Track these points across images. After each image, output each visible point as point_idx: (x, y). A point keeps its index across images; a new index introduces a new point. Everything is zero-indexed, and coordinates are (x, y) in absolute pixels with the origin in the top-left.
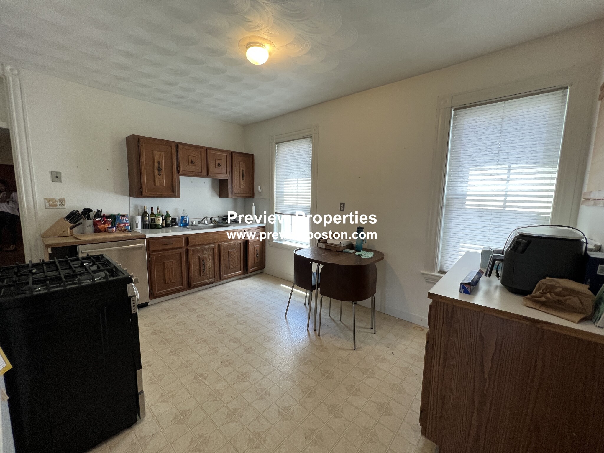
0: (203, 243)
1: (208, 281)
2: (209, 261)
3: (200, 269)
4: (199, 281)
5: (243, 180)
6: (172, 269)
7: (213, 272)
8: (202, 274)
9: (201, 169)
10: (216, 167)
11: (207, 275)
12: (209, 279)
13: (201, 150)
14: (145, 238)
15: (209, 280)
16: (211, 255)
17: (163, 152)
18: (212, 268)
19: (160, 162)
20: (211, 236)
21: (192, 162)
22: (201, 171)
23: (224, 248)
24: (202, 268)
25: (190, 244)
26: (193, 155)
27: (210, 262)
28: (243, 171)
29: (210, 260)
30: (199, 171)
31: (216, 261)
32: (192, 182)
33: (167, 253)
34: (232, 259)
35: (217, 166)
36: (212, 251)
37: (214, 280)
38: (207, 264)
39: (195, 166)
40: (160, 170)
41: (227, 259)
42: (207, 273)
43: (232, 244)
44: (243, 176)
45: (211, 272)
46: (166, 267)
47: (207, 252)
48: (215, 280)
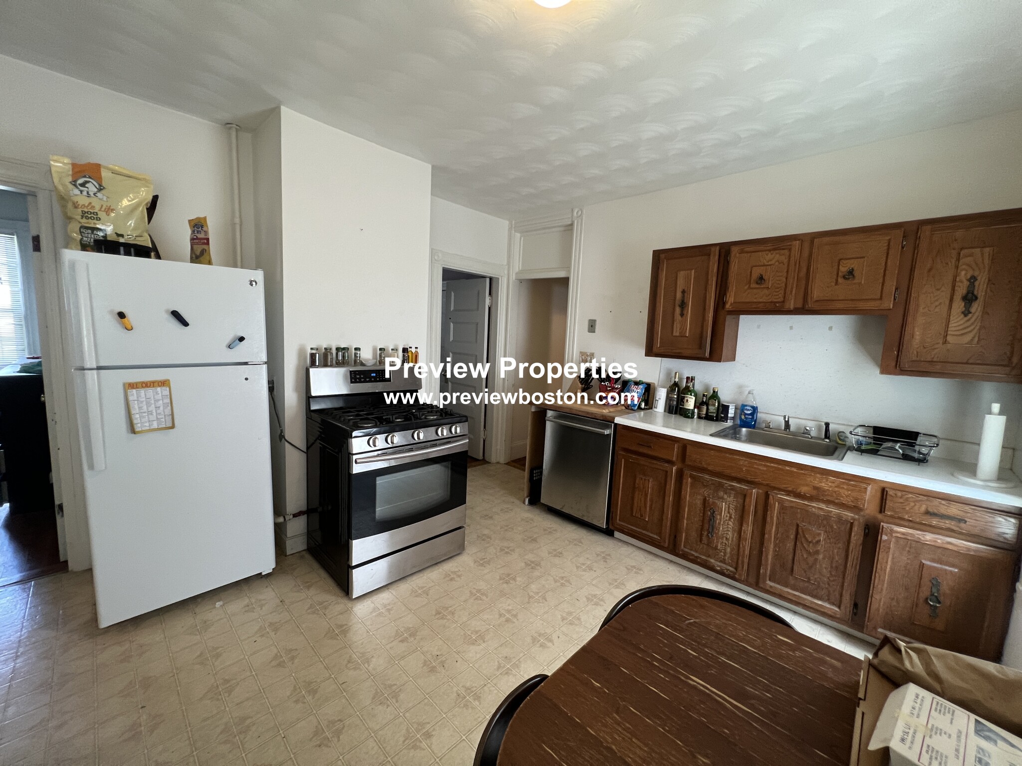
0: (718, 469)
1: (720, 566)
2: (728, 518)
3: (702, 526)
4: (696, 552)
5: (966, 313)
6: (646, 495)
7: (735, 552)
8: (704, 539)
9: (785, 293)
10: (837, 283)
11: (716, 548)
12: (721, 561)
13: (790, 245)
14: (613, 423)
15: (719, 564)
16: (736, 507)
17: (693, 271)
18: (732, 540)
19: (686, 290)
20: (743, 461)
21: (761, 279)
22: (784, 297)
23: (783, 508)
24: (706, 526)
25: (688, 462)
26: (767, 263)
27: (730, 523)
28: (973, 280)
29: (731, 517)
30: (779, 300)
31: (748, 529)
32: (791, 328)
33: (643, 461)
34: (809, 553)
35: (840, 280)
36: (741, 501)
37: (731, 572)
38: (719, 523)
39: (768, 288)
40: (683, 305)
41: (790, 545)
42: (717, 546)
43: (814, 510)
44: (969, 298)
45: (728, 550)
46: (637, 486)
47: (725, 496)
48: (735, 574)
